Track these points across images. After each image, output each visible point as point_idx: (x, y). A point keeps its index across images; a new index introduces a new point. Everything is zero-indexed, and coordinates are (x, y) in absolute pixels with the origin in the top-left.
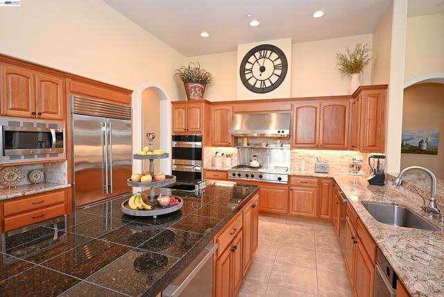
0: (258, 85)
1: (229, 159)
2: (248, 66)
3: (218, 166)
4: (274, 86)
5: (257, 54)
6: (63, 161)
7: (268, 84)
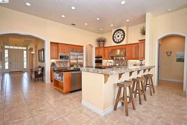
0: (117, 41)
1: (111, 63)
2: (115, 36)
3: (108, 65)
4: (121, 41)
5: (117, 32)
6: (68, 62)
7: (120, 41)
